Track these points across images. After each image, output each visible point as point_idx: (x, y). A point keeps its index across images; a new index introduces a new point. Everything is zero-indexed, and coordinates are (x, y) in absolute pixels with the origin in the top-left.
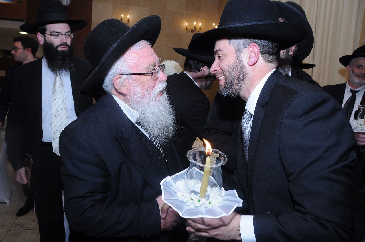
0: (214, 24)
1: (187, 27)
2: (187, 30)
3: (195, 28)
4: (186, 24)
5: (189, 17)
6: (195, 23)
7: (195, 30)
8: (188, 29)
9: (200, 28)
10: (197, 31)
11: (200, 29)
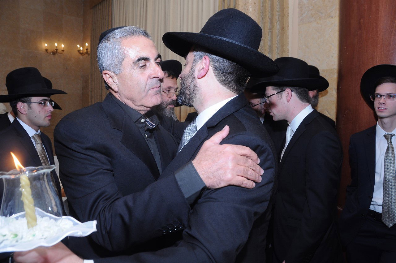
0: (78, 46)
1: (47, 49)
2: (47, 52)
3: (57, 50)
4: (46, 45)
5: (49, 37)
6: (56, 45)
7: (57, 52)
8: (49, 51)
9: (63, 49)
10: (59, 53)
11: (63, 51)
